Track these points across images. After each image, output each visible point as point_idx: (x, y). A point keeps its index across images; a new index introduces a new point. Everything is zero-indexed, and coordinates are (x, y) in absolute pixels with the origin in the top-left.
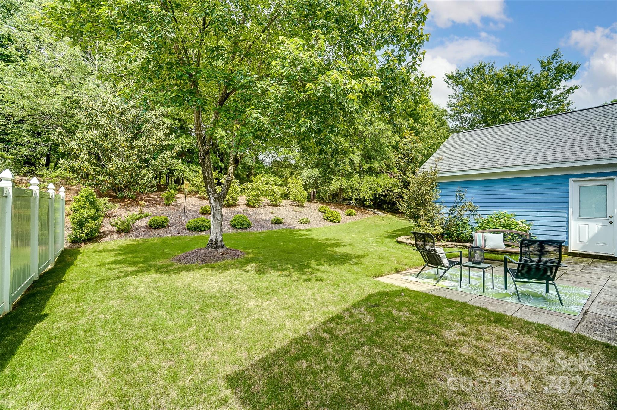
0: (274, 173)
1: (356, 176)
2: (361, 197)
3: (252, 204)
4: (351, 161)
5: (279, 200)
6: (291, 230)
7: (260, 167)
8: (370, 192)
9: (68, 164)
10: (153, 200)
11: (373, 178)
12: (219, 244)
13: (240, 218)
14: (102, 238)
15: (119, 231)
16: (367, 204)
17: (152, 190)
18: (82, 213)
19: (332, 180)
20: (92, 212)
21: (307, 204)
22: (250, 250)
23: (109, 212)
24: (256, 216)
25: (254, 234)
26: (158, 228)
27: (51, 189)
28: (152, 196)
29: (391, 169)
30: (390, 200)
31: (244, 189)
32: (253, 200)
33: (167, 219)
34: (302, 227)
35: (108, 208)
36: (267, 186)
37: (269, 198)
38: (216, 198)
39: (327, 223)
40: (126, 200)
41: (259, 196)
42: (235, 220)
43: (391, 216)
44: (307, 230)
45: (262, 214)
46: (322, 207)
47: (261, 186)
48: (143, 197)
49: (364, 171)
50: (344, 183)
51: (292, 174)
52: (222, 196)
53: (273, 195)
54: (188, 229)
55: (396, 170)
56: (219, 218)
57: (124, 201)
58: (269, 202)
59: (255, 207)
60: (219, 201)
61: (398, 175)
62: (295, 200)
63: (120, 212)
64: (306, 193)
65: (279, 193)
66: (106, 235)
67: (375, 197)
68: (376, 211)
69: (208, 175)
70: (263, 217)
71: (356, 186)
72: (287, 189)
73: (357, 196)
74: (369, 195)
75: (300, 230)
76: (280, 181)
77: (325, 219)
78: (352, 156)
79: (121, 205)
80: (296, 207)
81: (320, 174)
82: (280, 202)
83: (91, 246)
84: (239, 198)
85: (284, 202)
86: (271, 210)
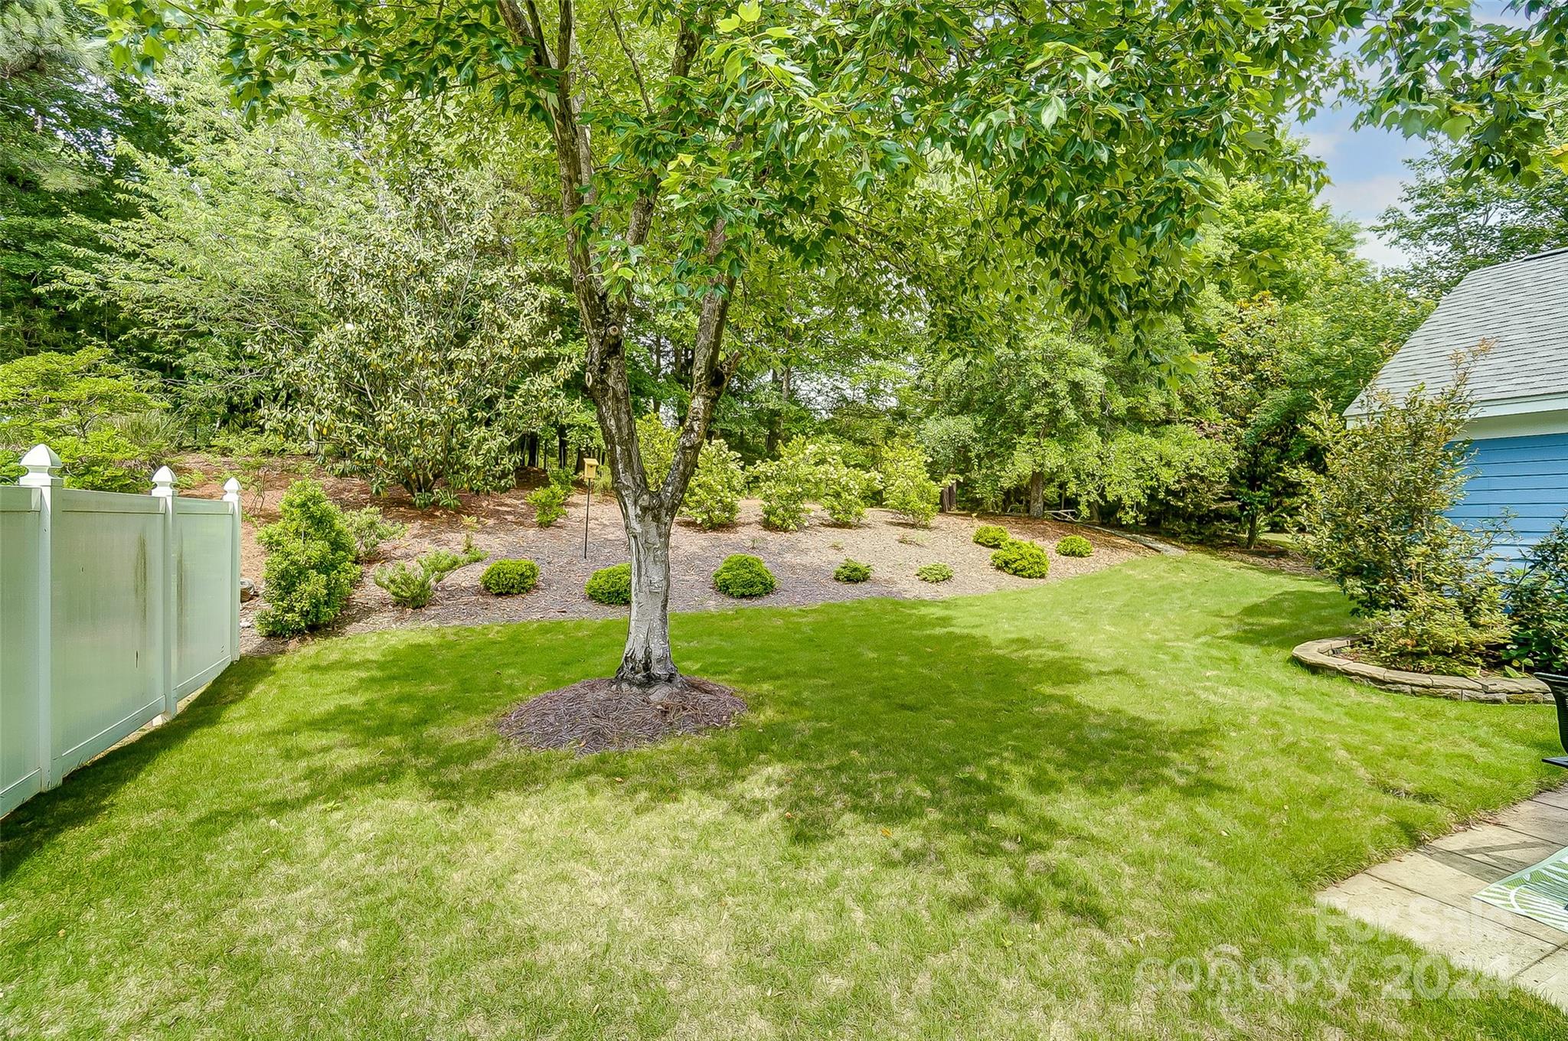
0: (840, 433)
1: (1092, 435)
2: (1110, 498)
3: (779, 522)
4: (1075, 387)
5: (857, 509)
6: (898, 603)
7: (802, 418)
8: (1136, 482)
9: (280, 416)
10: (509, 513)
11: (1146, 439)
12: (657, 670)
13: (744, 564)
14: (350, 624)
15: (401, 603)
16: (1128, 518)
17: (503, 483)
18: (289, 554)
19: (1013, 447)
20: (318, 548)
21: (937, 520)
22: (766, 687)
23: (384, 546)
24: (788, 557)
25: (784, 615)
26: (508, 593)
27: (163, 484)
28: (508, 501)
29: (1198, 411)
30: (1198, 506)
31: (757, 478)
32: (781, 511)
33: (532, 569)
34: (927, 591)
35: (381, 537)
36: (822, 468)
37: (827, 504)
38: (644, 509)
39: (1006, 578)
40: (438, 513)
41: (800, 497)
42: (728, 569)
43: (1200, 557)
44: (946, 604)
45: (805, 552)
46: (987, 530)
47: (804, 470)
48: (484, 504)
49: (1115, 420)
50: (1053, 456)
51: (890, 433)
52: (667, 503)
53: (838, 495)
54: (592, 597)
55: (1214, 413)
56: (656, 579)
57: (432, 516)
58: (826, 514)
59: (786, 530)
60: (656, 518)
61: (1220, 429)
62: (903, 507)
63: (417, 546)
64: (936, 489)
65: (857, 489)
66: (367, 612)
67: (1152, 498)
68: (1149, 540)
69: (619, 428)
70: (812, 559)
71: (1092, 463)
72: (879, 476)
73: (1094, 497)
74: (1130, 492)
75: (923, 603)
76: (859, 453)
77: (999, 568)
78: (1079, 374)
79: (422, 527)
80: (908, 530)
81: (978, 430)
82: (858, 514)
83: (312, 649)
84: (741, 503)
85: (870, 514)
86: (832, 540)
